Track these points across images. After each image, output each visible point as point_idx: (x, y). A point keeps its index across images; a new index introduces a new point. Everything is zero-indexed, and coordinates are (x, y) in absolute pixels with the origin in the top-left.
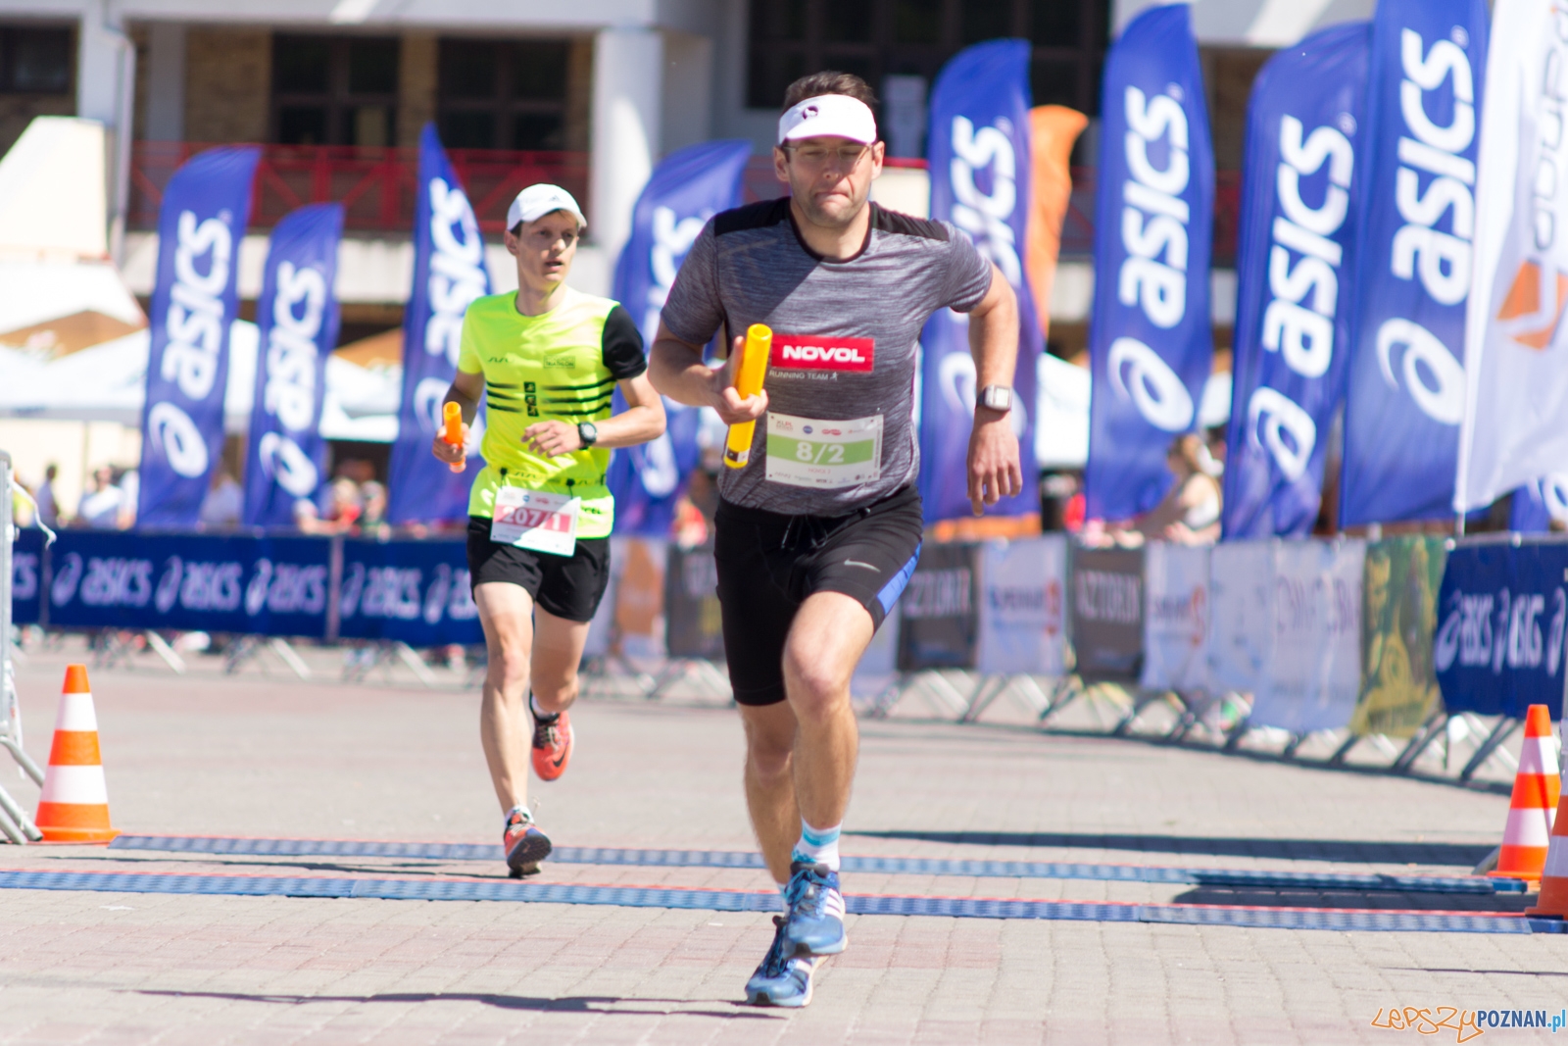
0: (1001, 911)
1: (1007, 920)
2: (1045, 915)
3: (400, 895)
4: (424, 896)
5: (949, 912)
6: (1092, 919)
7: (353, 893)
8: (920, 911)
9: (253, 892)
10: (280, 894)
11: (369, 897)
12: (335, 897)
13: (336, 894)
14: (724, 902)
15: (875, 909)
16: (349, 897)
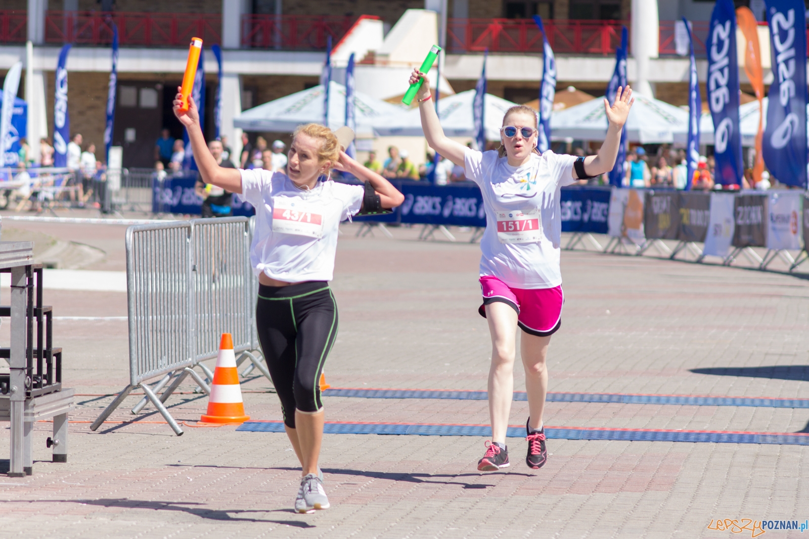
0: (695, 439)
1: (697, 443)
2: (714, 440)
3: (428, 434)
4: (438, 434)
5: (671, 439)
6: (735, 442)
7: (406, 433)
8: (659, 439)
9: (362, 432)
10: (374, 433)
11: (414, 434)
12: (398, 435)
13: (399, 433)
14: (572, 435)
15: (639, 438)
16: (405, 435)
